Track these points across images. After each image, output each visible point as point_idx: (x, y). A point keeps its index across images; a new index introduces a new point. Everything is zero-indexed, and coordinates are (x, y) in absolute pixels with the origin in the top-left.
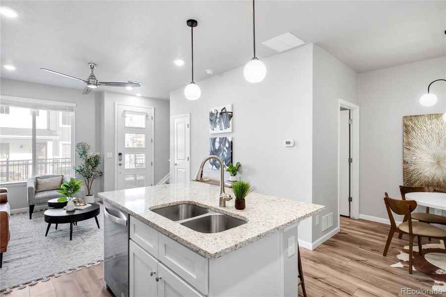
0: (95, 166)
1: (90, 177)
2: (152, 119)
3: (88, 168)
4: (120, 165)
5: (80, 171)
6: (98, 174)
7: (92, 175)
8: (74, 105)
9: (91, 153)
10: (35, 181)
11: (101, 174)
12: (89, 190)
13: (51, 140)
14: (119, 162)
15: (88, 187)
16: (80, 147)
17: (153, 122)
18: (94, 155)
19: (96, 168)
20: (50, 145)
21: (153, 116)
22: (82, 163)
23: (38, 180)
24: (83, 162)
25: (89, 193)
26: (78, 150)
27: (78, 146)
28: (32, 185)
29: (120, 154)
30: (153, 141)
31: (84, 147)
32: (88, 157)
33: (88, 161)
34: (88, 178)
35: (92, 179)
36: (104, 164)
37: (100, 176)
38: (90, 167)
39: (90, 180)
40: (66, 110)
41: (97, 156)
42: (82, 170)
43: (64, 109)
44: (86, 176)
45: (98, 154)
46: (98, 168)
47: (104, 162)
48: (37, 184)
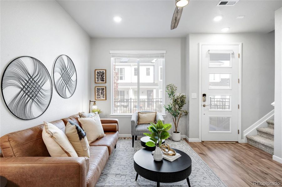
0: (182, 106)
1: (177, 116)
2: (239, 57)
3: (175, 107)
4: (204, 106)
5: (169, 109)
6: (184, 114)
7: (178, 114)
8: (164, 52)
9: (178, 94)
10: (137, 114)
11: (187, 114)
12: (176, 127)
13: (155, 89)
14: (203, 103)
15: (175, 124)
16: (169, 88)
17: (240, 60)
18: (181, 95)
19: (182, 108)
20: (155, 91)
21: (240, 52)
22: (170, 102)
23: (140, 114)
24: (172, 101)
25: (176, 130)
26: (167, 90)
27: (167, 87)
28: (134, 118)
29: (204, 95)
30: (240, 81)
31: (172, 88)
32: (176, 98)
33: (176, 101)
34: (175, 116)
35: (178, 117)
36: (189, 104)
37: (186, 115)
38: (177, 106)
39: (177, 118)
40: (158, 57)
41: (182, 96)
42: (170, 109)
43: (157, 56)
44: (173, 115)
45: (184, 94)
46: (184, 108)
47: (189, 102)
48: (138, 118)
